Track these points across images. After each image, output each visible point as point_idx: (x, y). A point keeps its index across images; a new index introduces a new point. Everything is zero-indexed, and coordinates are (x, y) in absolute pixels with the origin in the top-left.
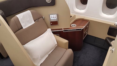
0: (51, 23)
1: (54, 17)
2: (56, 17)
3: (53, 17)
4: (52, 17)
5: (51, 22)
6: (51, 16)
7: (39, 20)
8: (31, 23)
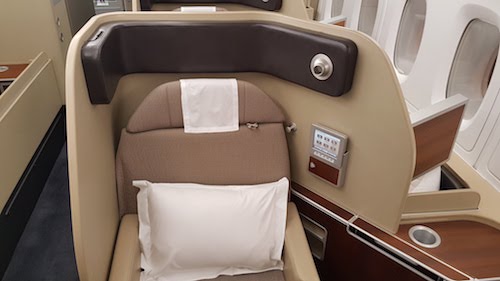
0: (313, 165)
1: (330, 144)
2: (337, 147)
3: (323, 141)
4: (319, 139)
5: (312, 159)
6: (317, 132)
7: (261, 127)
8: (225, 125)
